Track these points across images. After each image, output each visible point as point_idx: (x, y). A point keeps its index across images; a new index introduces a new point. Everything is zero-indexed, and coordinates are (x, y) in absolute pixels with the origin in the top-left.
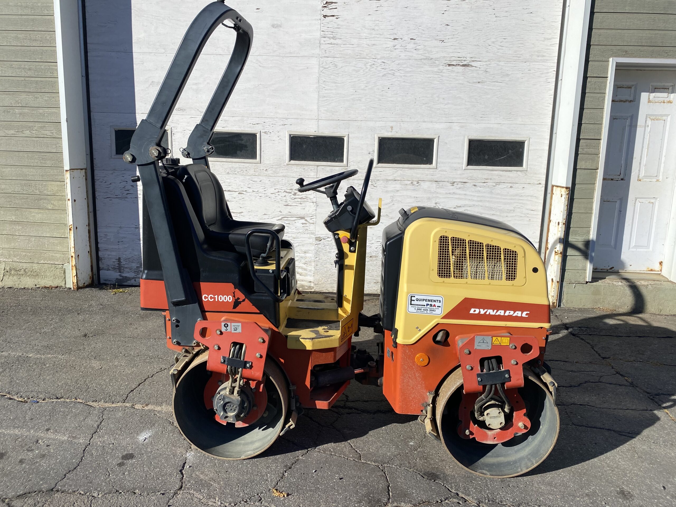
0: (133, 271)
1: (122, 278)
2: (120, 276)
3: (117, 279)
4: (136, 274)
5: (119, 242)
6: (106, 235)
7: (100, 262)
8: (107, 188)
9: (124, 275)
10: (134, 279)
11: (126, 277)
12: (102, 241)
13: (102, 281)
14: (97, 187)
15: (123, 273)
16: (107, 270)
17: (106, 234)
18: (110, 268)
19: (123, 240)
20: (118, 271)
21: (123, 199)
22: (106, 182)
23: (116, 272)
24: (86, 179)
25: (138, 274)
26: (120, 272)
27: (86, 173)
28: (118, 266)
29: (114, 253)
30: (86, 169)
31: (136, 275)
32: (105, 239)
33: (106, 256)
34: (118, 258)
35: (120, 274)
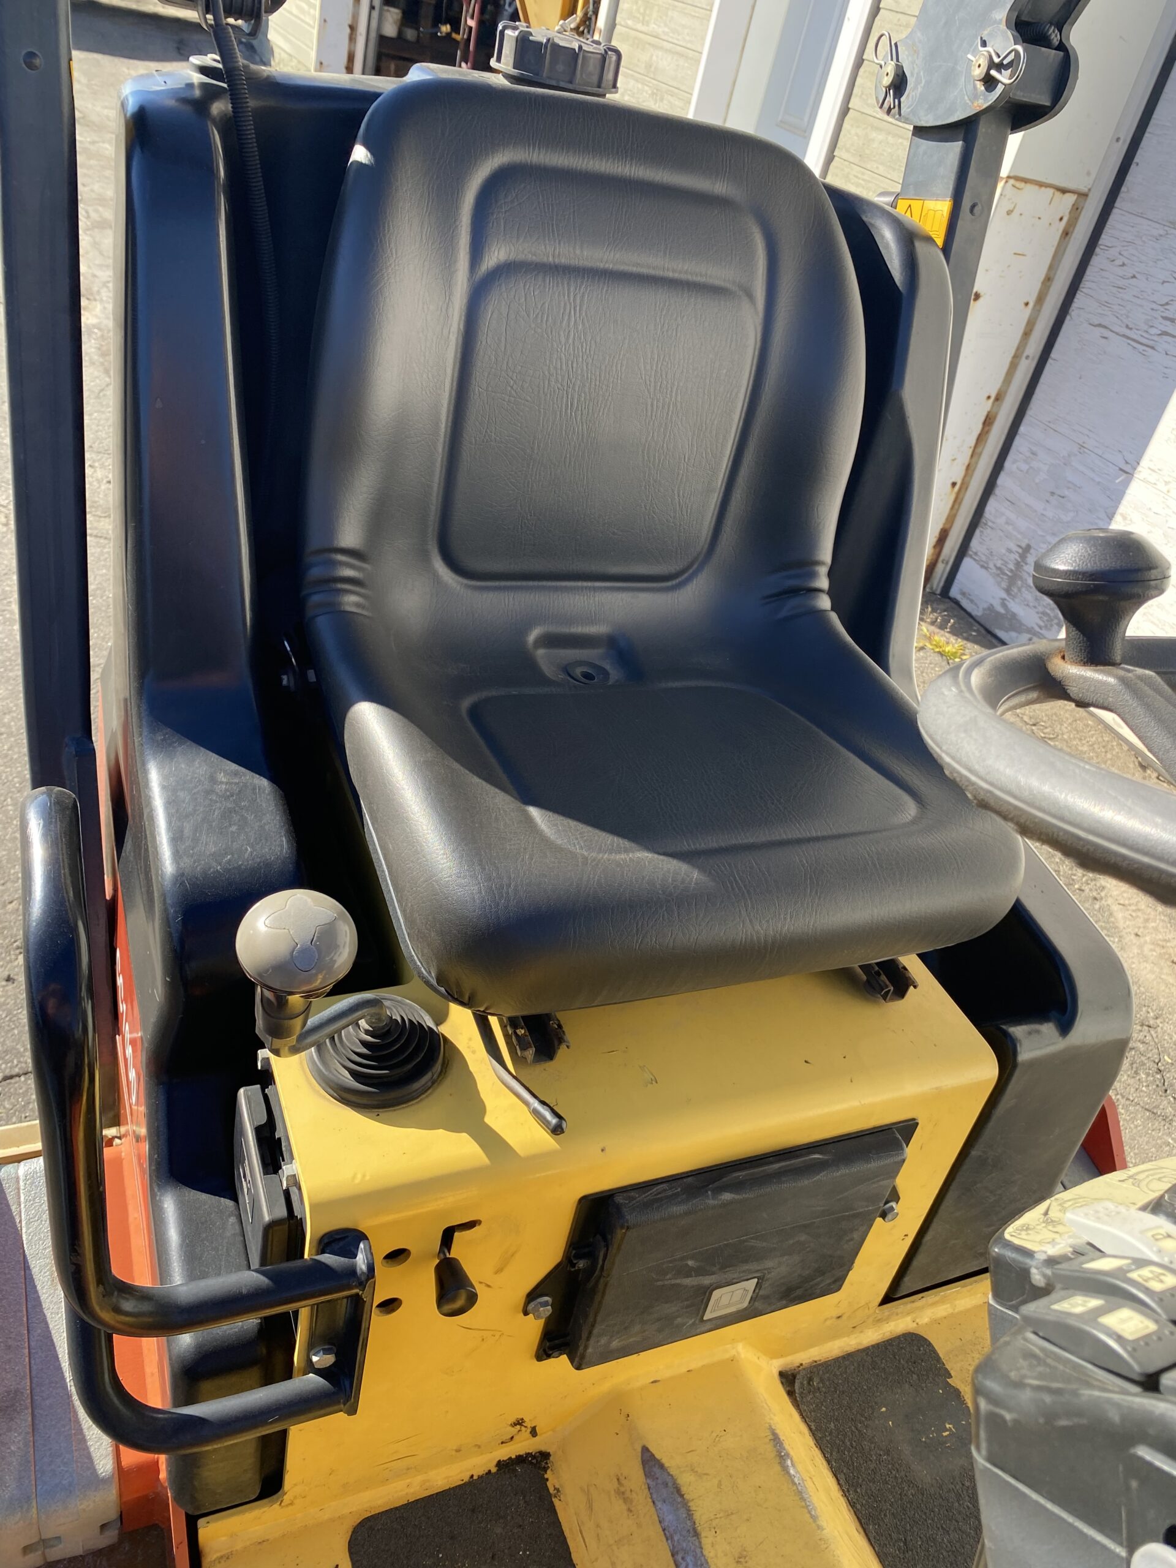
0: (1040, 609)
1: (1002, 611)
2: (1003, 604)
3: (991, 608)
4: (1042, 624)
5: (1053, 494)
6: (1034, 454)
7: (977, 532)
8: (1114, 290)
9: (1015, 607)
10: (1029, 636)
11: (1014, 615)
12: (1014, 467)
13: (954, 592)
14: (1091, 272)
15: (1014, 597)
16: (982, 566)
17: (1034, 449)
18: (991, 565)
19: (1066, 493)
20: (1004, 585)
21: (1141, 348)
22: (1123, 265)
23: (999, 584)
24: (1066, 234)
25: (1046, 626)
26: (1008, 591)
27: (1076, 209)
28: (1011, 571)
29: (1023, 524)
30: (1083, 195)
31: (1040, 627)
32: (1025, 467)
33: (1001, 521)
34: (1024, 545)
35: (1004, 595)
